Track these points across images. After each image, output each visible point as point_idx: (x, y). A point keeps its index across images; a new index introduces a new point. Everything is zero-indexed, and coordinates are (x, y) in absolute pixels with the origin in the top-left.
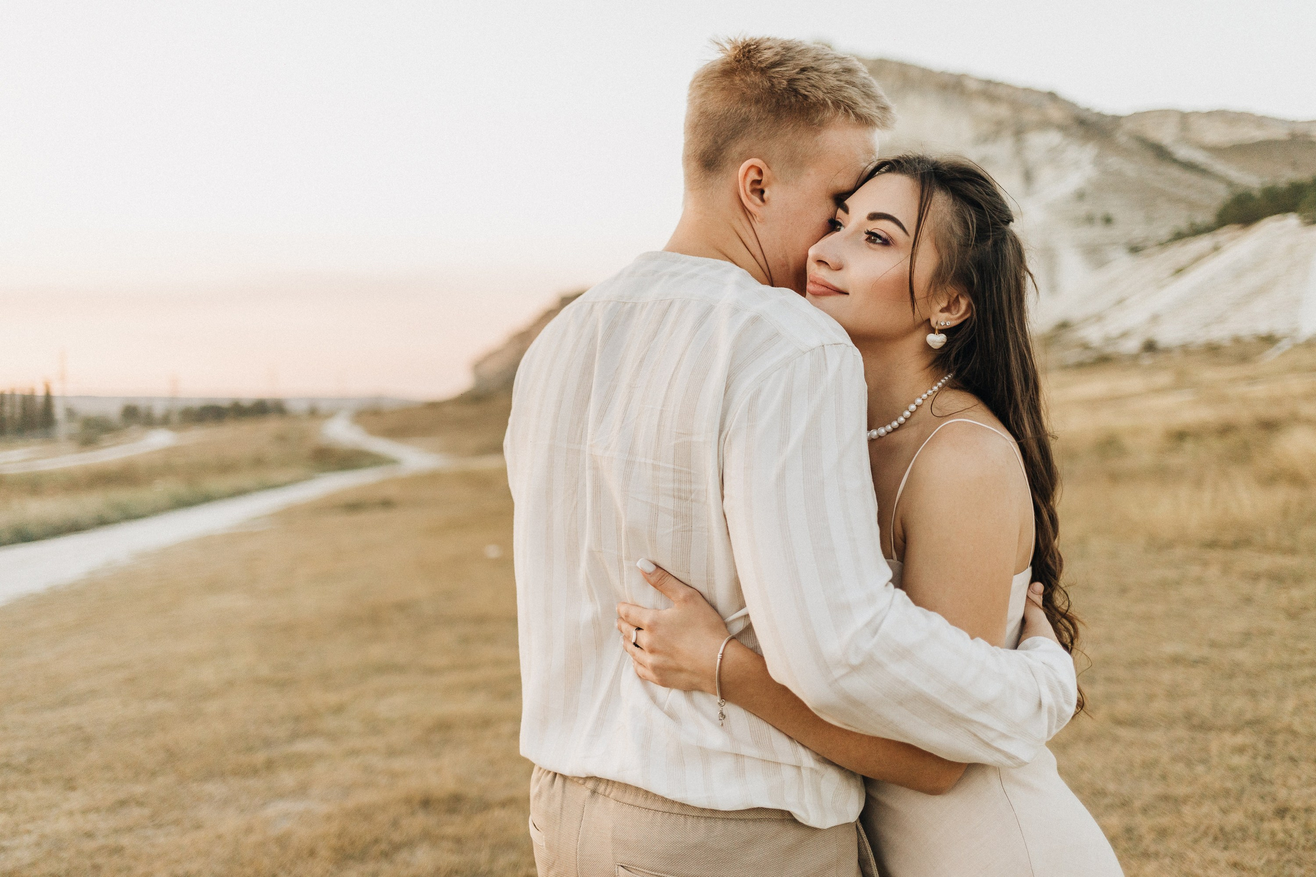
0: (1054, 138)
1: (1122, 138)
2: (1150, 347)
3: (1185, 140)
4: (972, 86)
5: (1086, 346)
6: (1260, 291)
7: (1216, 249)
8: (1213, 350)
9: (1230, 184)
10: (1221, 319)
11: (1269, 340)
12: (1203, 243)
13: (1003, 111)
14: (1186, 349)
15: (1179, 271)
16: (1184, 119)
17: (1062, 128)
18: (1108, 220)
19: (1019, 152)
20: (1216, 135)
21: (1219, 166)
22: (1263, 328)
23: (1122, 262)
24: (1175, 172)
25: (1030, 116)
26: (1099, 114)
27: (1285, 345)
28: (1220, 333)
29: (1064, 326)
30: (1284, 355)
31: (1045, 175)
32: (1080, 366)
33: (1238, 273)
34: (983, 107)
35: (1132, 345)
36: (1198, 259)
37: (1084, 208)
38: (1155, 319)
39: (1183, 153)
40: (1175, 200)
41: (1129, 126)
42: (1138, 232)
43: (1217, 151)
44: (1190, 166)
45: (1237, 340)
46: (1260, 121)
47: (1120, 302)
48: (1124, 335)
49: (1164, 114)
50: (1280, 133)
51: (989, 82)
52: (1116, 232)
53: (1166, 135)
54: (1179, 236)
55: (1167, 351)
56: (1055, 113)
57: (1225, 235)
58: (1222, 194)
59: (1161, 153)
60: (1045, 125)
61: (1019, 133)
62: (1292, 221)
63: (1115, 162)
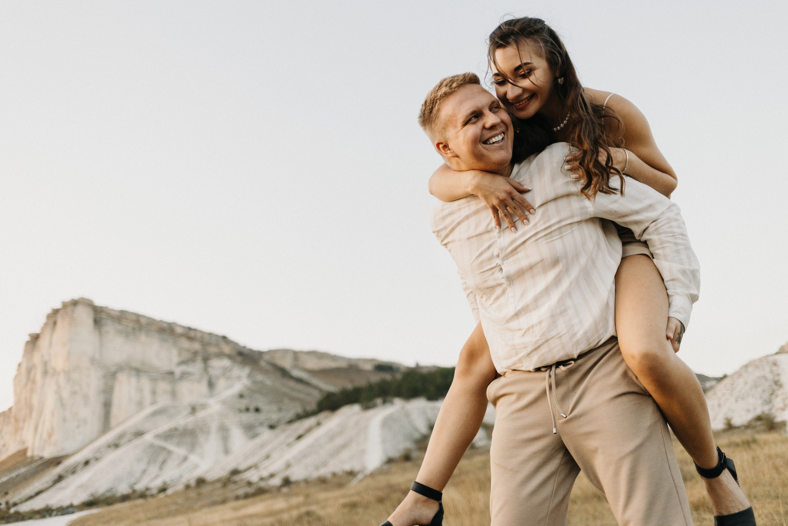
0: (226, 362)
1: (263, 364)
2: (287, 482)
3: (296, 366)
4: (179, 330)
5: (249, 484)
6: (344, 446)
7: (319, 424)
8: (322, 481)
9: (321, 390)
10: (325, 464)
11: (351, 474)
12: (311, 421)
13: (197, 346)
14: (307, 482)
15: (300, 437)
16: (296, 355)
17: (230, 357)
18: (257, 410)
19: (206, 369)
20: (313, 364)
21: (315, 381)
22: (347, 467)
23: (266, 434)
24: (292, 384)
25: (213, 350)
26: (251, 350)
27: (360, 476)
28: (325, 472)
29: (235, 472)
30: (361, 481)
31: (221, 383)
32: (247, 496)
33: (332, 437)
34: (185, 344)
35: (276, 481)
36: (309, 430)
37: (244, 403)
38: (288, 466)
39: (296, 373)
40: (293, 399)
41: (266, 357)
42: (275, 417)
43: (313, 372)
44: (300, 381)
45: (334, 475)
46: (334, 358)
47: (268, 457)
48: (272, 476)
49: (285, 352)
50: (343, 364)
51: (190, 329)
52: (261, 417)
53: (287, 363)
54: (299, 417)
55: (297, 483)
56: (227, 349)
57: (322, 416)
58: (316, 396)
59: (284, 373)
60: (220, 355)
61: (206, 360)
62: (356, 408)
63: (260, 377)
